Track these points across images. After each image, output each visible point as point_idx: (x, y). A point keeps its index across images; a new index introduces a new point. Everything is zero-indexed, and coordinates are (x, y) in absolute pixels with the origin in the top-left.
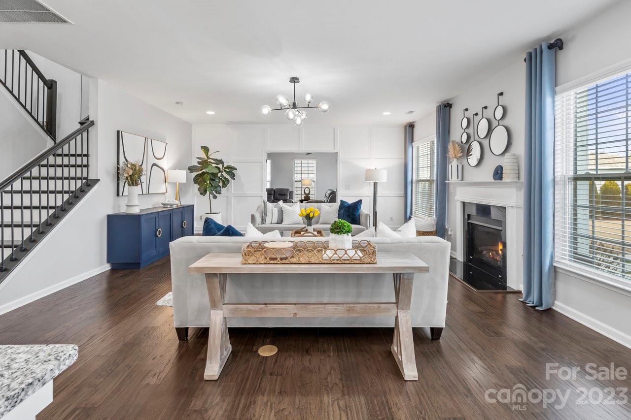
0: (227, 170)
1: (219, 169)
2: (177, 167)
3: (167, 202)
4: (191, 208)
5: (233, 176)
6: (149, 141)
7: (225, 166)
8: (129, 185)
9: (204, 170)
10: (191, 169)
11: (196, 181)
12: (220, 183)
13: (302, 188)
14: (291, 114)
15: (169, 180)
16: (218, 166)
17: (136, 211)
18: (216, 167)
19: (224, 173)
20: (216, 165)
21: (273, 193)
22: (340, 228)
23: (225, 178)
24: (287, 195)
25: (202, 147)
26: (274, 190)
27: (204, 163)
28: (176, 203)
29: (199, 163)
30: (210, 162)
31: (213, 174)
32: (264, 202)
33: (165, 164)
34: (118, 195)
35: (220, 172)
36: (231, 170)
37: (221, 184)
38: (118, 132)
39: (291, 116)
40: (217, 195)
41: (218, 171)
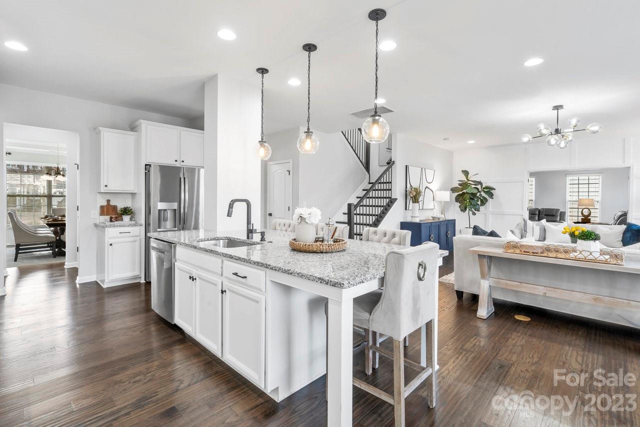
0: (486, 190)
1: (478, 189)
2: (443, 188)
3: (435, 216)
4: (453, 222)
5: (491, 195)
6: (424, 169)
7: (484, 186)
8: (413, 202)
9: (465, 191)
10: (453, 190)
11: (457, 200)
12: (478, 201)
13: (578, 208)
14: (553, 140)
15: (437, 199)
16: (477, 187)
17: (417, 220)
18: (475, 188)
19: (483, 194)
20: (475, 186)
21: (537, 213)
22: (587, 236)
23: (483, 197)
24: (557, 216)
25: (463, 171)
26: (539, 211)
27: (464, 185)
28: (442, 217)
29: (460, 185)
30: (469, 183)
31: (472, 194)
32: (524, 220)
33: (434, 186)
34: (406, 209)
35: (479, 192)
36: (489, 191)
37: (479, 203)
38: (406, 166)
39: (553, 142)
40: (476, 212)
41: (477, 191)
